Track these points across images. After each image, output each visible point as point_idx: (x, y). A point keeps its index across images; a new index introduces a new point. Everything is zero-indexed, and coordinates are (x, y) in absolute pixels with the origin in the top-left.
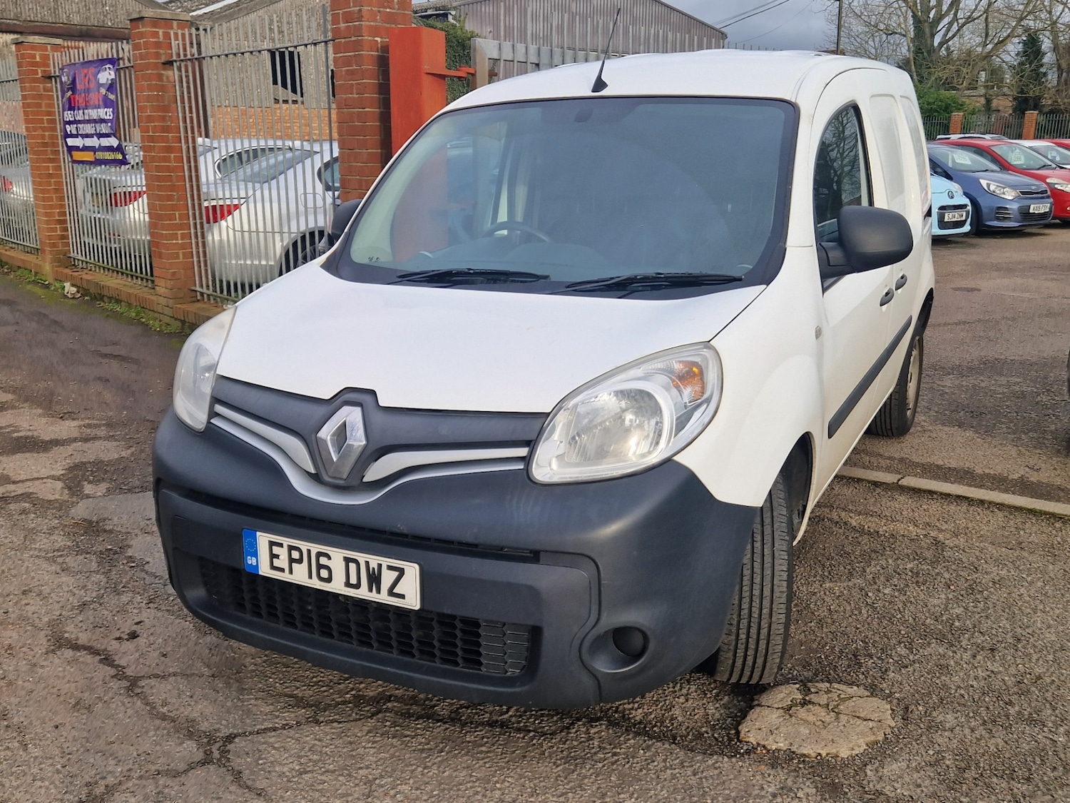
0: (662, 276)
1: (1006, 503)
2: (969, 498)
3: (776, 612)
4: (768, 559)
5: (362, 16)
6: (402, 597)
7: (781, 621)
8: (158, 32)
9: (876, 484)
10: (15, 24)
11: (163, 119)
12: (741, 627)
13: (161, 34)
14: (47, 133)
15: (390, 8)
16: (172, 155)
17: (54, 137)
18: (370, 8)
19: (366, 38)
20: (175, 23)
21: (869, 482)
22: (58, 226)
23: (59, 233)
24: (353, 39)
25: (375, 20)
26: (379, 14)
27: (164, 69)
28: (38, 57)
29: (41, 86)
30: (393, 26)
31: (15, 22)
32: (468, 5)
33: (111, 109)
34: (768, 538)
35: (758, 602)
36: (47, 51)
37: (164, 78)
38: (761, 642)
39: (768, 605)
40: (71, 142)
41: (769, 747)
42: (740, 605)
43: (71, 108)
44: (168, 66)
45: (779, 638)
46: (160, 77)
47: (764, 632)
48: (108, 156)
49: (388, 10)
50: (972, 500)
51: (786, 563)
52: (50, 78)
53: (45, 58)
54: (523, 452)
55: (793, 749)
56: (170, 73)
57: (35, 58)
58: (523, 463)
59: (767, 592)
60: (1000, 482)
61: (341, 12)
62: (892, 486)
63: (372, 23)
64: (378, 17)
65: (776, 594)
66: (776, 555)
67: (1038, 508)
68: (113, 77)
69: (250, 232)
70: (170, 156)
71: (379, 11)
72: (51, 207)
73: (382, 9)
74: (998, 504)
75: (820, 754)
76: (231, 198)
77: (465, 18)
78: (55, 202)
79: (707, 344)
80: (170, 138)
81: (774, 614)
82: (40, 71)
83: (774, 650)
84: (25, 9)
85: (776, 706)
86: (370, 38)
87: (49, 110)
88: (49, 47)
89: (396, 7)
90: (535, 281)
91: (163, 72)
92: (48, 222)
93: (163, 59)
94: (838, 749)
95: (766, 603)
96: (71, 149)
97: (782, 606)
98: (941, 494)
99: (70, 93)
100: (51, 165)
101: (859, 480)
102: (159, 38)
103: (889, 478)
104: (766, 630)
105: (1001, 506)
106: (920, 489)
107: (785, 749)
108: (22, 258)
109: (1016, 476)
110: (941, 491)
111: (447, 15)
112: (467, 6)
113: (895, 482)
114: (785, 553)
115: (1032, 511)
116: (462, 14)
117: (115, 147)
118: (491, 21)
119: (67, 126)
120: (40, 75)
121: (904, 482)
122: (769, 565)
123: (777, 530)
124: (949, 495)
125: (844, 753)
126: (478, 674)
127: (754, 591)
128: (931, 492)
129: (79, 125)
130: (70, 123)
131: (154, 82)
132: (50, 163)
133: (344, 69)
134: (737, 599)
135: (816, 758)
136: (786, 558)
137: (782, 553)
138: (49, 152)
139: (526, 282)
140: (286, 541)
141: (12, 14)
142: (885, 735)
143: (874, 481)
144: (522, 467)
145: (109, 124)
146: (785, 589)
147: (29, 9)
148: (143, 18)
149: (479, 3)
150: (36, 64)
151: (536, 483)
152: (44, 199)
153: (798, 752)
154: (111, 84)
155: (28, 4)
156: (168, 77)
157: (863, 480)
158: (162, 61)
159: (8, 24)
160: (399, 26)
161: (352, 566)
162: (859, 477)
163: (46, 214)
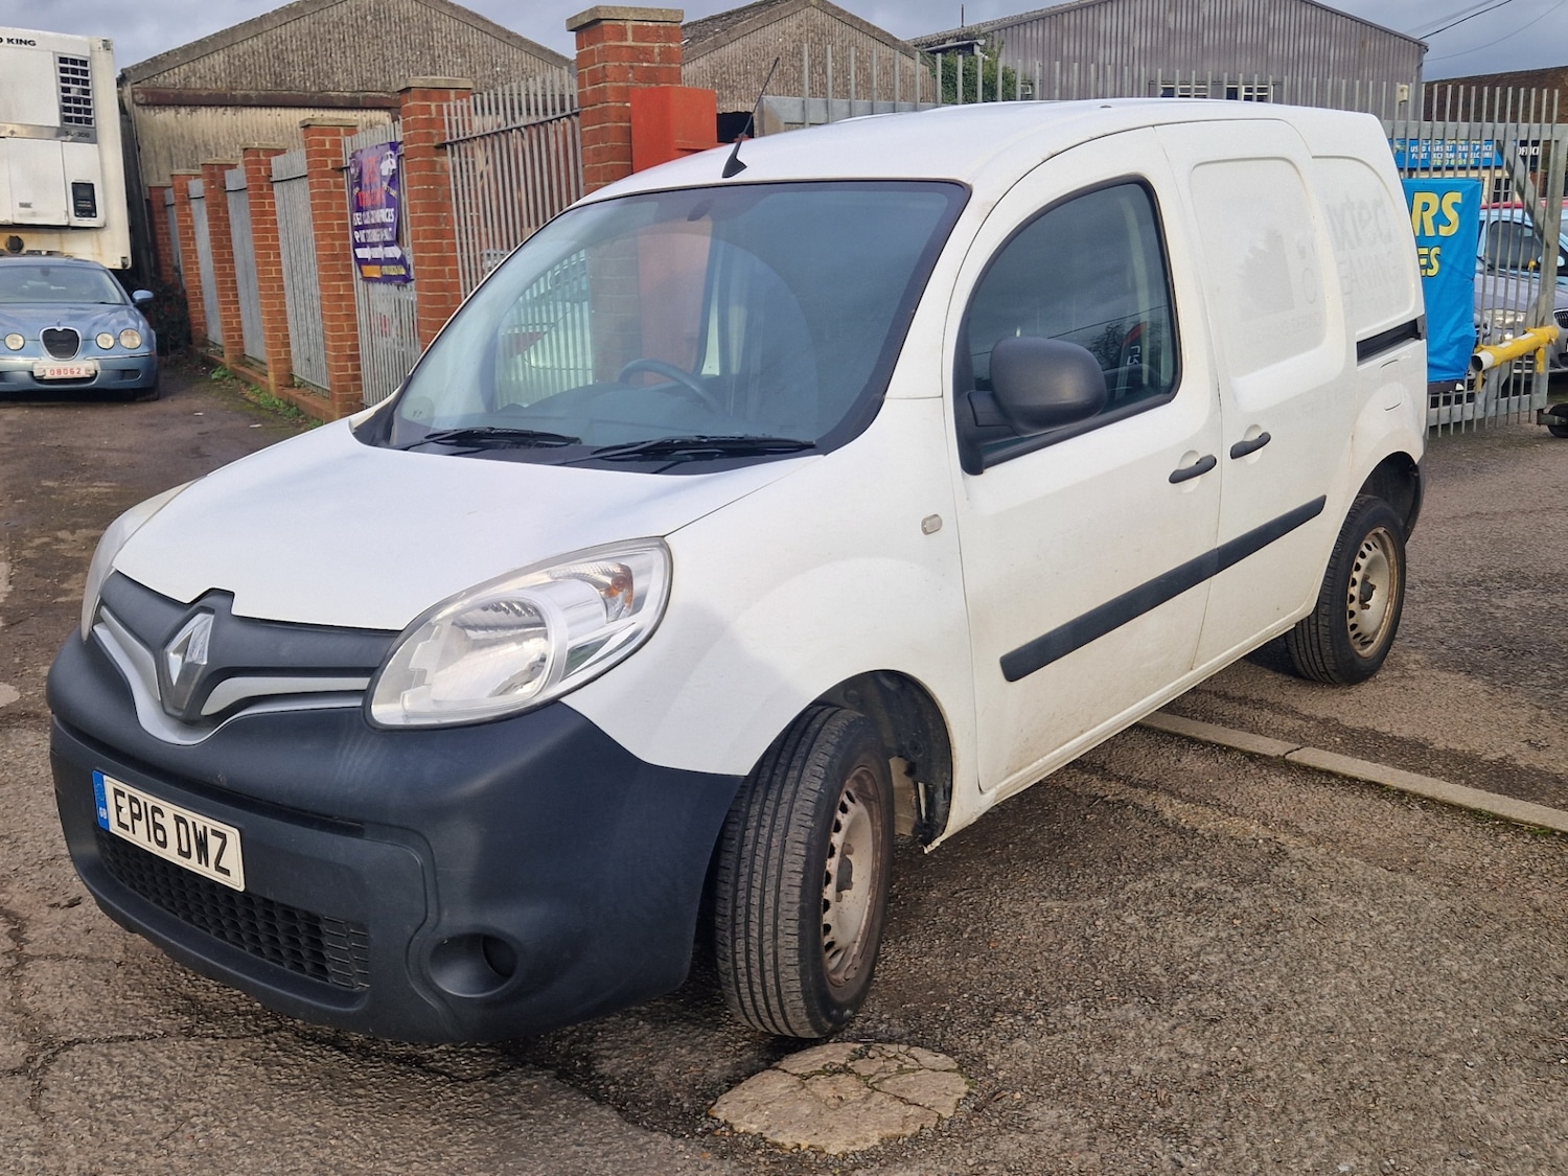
0: (705, 440)
1: (1440, 797)
2: (1383, 786)
3: (781, 930)
4: (775, 853)
5: (607, 76)
6: (227, 872)
7: (792, 945)
8: (430, 106)
9: (1252, 756)
10: (381, 97)
11: (436, 221)
12: (738, 951)
13: (433, 107)
14: (337, 243)
15: (648, 62)
16: (447, 269)
17: (345, 247)
18: (617, 64)
19: (613, 104)
20: (452, 92)
21: (1243, 752)
22: (349, 364)
23: (350, 372)
24: (600, 106)
25: (626, 80)
26: (631, 71)
27: (437, 155)
28: (327, 144)
29: (331, 181)
30: (653, 85)
31: (381, 94)
32: (1006, 29)
33: (393, 210)
34: (781, 822)
35: (757, 915)
36: (339, 135)
37: (438, 167)
38: (767, 974)
39: (771, 921)
40: (362, 253)
41: (736, 1129)
42: (734, 918)
43: (360, 209)
44: (441, 150)
45: (791, 970)
46: (432, 165)
47: (769, 960)
48: (392, 270)
49: (645, 64)
50: (1388, 790)
51: (801, 860)
52: (341, 170)
53: (337, 144)
54: (361, 683)
55: (766, 1134)
56: (444, 158)
57: (325, 145)
58: (361, 699)
59: (769, 902)
60: (1462, 766)
61: (586, 70)
62: (1274, 761)
63: (622, 84)
64: (630, 75)
65: (783, 906)
66: (788, 846)
67: (1487, 809)
68: (394, 167)
69: (552, 368)
70: (444, 270)
71: (632, 67)
72: (341, 339)
73: (636, 64)
74: (1426, 798)
75: (799, 1146)
76: (534, 324)
77: (1000, 49)
78: (346, 332)
79: (661, 542)
80: (445, 246)
81: (780, 934)
82: (329, 162)
83: (788, 987)
84: (395, 77)
85: (795, 1071)
86: (618, 104)
87: (340, 211)
88: (342, 129)
89: (658, 59)
90: (561, 446)
91: (435, 159)
92: (336, 358)
93: (436, 142)
94: (830, 1141)
95: (769, 917)
96: (361, 262)
97: (792, 923)
98: (1345, 777)
99: (358, 189)
100: (341, 283)
101: (1230, 749)
102: (430, 114)
103: (1271, 747)
104: (771, 957)
105: (1428, 802)
106: (1314, 769)
107: (756, 1133)
108: (317, 405)
109: (1492, 757)
110: (1346, 772)
111: (973, 45)
112: (1003, 31)
113: (1282, 754)
114: (802, 846)
115: (1476, 814)
116: (996, 43)
117: (398, 257)
118: (1040, 49)
119: (356, 232)
120: (330, 167)
121: (1294, 757)
122: (776, 862)
123: (797, 811)
124: (1354, 780)
125: (835, 1148)
126: (323, 985)
127: (752, 899)
128: (1330, 774)
129: (368, 231)
130: (358, 228)
131: (424, 173)
132: (342, 281)
133: (591, 147)
134: (730, 909)
135: (791, 1151)
136: (803, 853)
137: (797, 845)
138: (340, 266)
139: (551, 446)
140: (128, 790)
141: (379, 84)
142: (922, 1128)
143: (1251, 753)
144: (359, 704)
145: (390, 229)
146: (797, 899)
147: (400, 76)
148: (410, 88)
149: (1022, 26)
150: (325, 153)
151: (375, 728)
152: (332, 328)
153: (771, 1139)
154: (393, 176)
155: (399, 71)
156: (442, 166)
157: (1236, 749)
158: (435, 144)
159: (374, 98)
160: (662, 85)
161: (182, 826)
162: (1230, 744)
163: (335, 348)
